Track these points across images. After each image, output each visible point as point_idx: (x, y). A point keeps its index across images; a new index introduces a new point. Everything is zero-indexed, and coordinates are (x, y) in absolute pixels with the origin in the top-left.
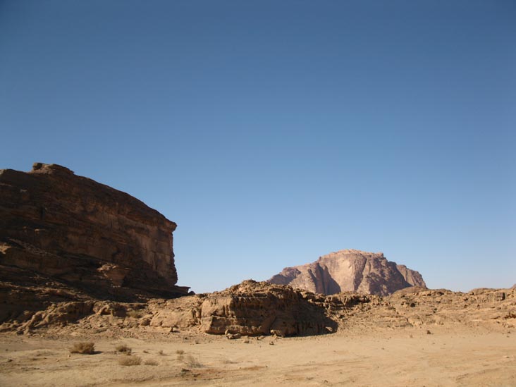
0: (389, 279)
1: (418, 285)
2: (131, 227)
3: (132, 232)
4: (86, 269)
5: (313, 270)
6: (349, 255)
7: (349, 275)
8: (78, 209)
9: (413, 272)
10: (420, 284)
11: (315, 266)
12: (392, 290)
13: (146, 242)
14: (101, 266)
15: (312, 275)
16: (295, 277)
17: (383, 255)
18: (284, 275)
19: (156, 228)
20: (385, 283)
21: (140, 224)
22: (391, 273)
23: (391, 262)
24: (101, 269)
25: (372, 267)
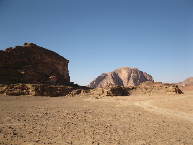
0: (140, 78)
1: (151, 80)
2: (55, 63)
3: (56, 64)
4: (45, 78)
5: (113, 74)
6: (126, 69)
7: (126, 76)
8: (39, 58)
9: (149, 75)
10: (152, 79)
11: (113, 73)
12: (141, 82)
13: (60, 67)
14: (50, 77)
15: (112, 76)
16: (106, 77)
17: (138, 69)
18: (102, 76)
19: (63, 63)
20: (139, 79)
21: (58, 62)
22: (141, 75)
23: (141, 71)
24: (50, 78)
25: (134, 73)
